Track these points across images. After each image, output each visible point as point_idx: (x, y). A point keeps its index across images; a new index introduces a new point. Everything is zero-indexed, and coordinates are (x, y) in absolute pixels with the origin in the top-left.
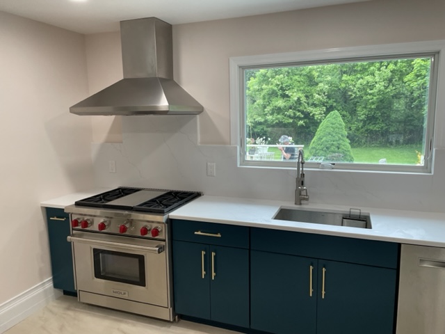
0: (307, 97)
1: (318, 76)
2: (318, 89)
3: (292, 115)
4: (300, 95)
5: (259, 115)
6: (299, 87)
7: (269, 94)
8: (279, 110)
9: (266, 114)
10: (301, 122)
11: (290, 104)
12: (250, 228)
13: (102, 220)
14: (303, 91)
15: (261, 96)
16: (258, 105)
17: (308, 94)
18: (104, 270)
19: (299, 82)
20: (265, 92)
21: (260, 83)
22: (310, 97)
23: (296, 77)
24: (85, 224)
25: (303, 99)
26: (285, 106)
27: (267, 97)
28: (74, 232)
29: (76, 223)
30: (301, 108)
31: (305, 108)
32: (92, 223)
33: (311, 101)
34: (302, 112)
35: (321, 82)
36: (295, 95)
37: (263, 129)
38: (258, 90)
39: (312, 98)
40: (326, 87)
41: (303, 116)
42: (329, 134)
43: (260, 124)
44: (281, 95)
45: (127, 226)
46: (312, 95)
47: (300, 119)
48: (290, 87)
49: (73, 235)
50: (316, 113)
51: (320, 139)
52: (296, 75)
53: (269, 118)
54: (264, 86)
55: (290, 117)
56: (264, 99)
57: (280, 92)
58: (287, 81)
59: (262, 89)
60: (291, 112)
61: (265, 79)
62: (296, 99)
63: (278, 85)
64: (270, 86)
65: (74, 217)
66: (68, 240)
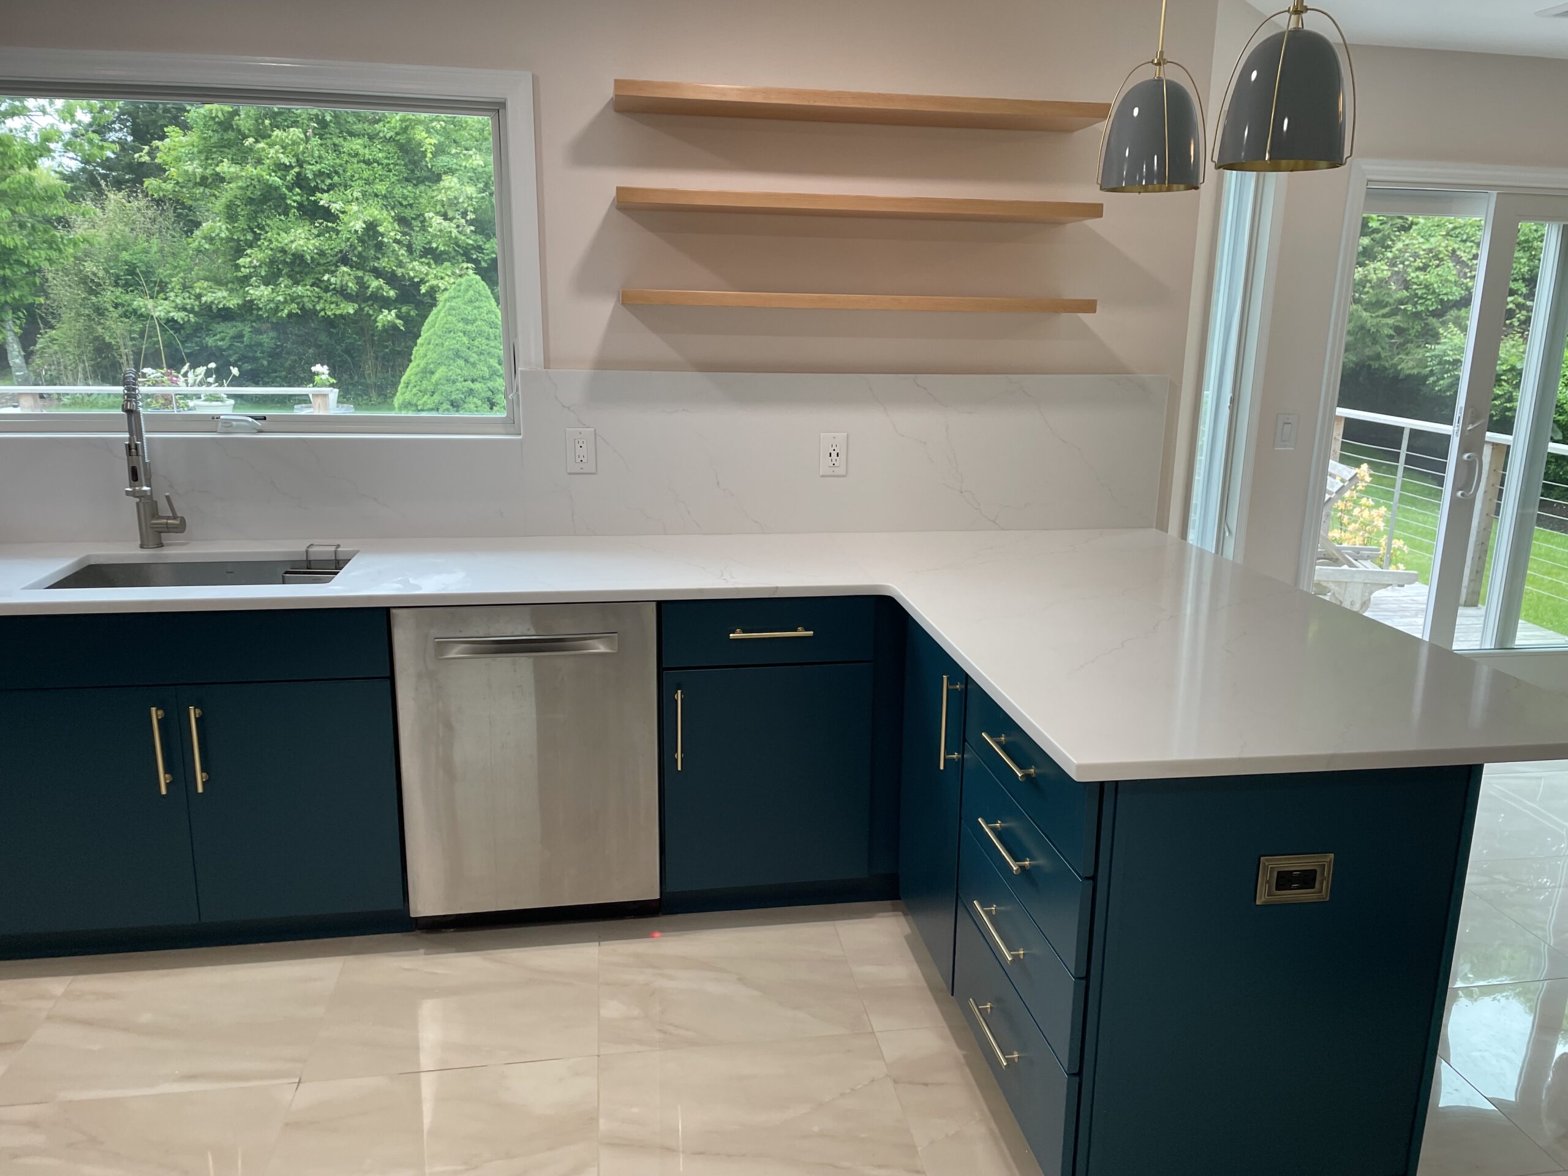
0: (402, 221)
1: (439, 150)
2: (441, 197)
3: (352, 285)
4: (374, 211)
6: (368, 182)
8: (295, 266)
10: (387, 317)
11: (336, 244)
14: (388, 200)
15: (220, 204)
19: (368, 163)
20: (230, 191)
22: (416, 224)
25: (389, 230)
26: (322, 253)
30: (383, 263)
31: (400, 264)
33: (419, 240)
34: (392, 279)
35: (451, 171)
36: (354, 213)
39: (423, 230)
42: (457, 355)
46: (420, 217)
47: (386, 303)
50: (441, 284)
51: (427, 372)
53: (260, 293)
55: (343, 293)
58: (318, 155)
60: (344, 275)
61: (229, 142)
64: (251, 170)
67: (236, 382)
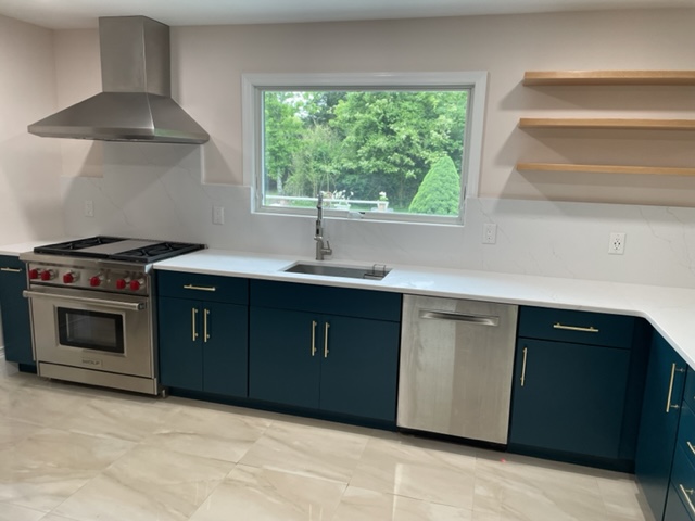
0: (421, 134)
1: (440, 105)
2: (438, 124)
3: (398, 161)
4: (411, 131)
5: (350, 159)
6: (409, 119)
7: (365, 128)
8: (378, 153)
9: (359, 159)
10: (410, 173)
11: (394, 144)
12: (249, 280)
13: (68, 271)
14: (416, 126)
15: (354, 129)
16: (349, 143)
17: (424, 131)
18: (72, 336)
19: (410, 111)
20: (358, 124)
21: (352, 110)
22: (426, 136)
23: (407, 104)
24: (47, 276)
25: (415, 138)
26: (389, 148)
27: (362, 132)
28: (33, 286)
29: (34, 274)
30: (412, 152)
31: (418, 152)
32: (56, 275)
33: (426, 142)
34: (414, 158)
35: (443, 113)
36: (403, 131)
37: (354, 180)
38: (349, 121)
39: (429, 137)
40: (450, 121)
41: (413, 164)
42: (437, 189)
43: (351, 172)
44: (383, 129)
45: (101, 278)
46: (428, 133)
47: (410, 168)
48: (396, 119)
49: (31, 290)
50: (433, 160)
51: (424, 196)
52: (406, 100)
53: (364, 163)
54: (358, 115)
55: (394, 164)
56: (357, 133)
57: (382, 125)
58: (392, 109)
59: (355, 119)
60: (396, 157)
61: (360, 105)
62: (404, 137)
63: (378, 114)
64: (367, 116)
65: (33, 267)
66: (25, 296)
67: (352, 198)
